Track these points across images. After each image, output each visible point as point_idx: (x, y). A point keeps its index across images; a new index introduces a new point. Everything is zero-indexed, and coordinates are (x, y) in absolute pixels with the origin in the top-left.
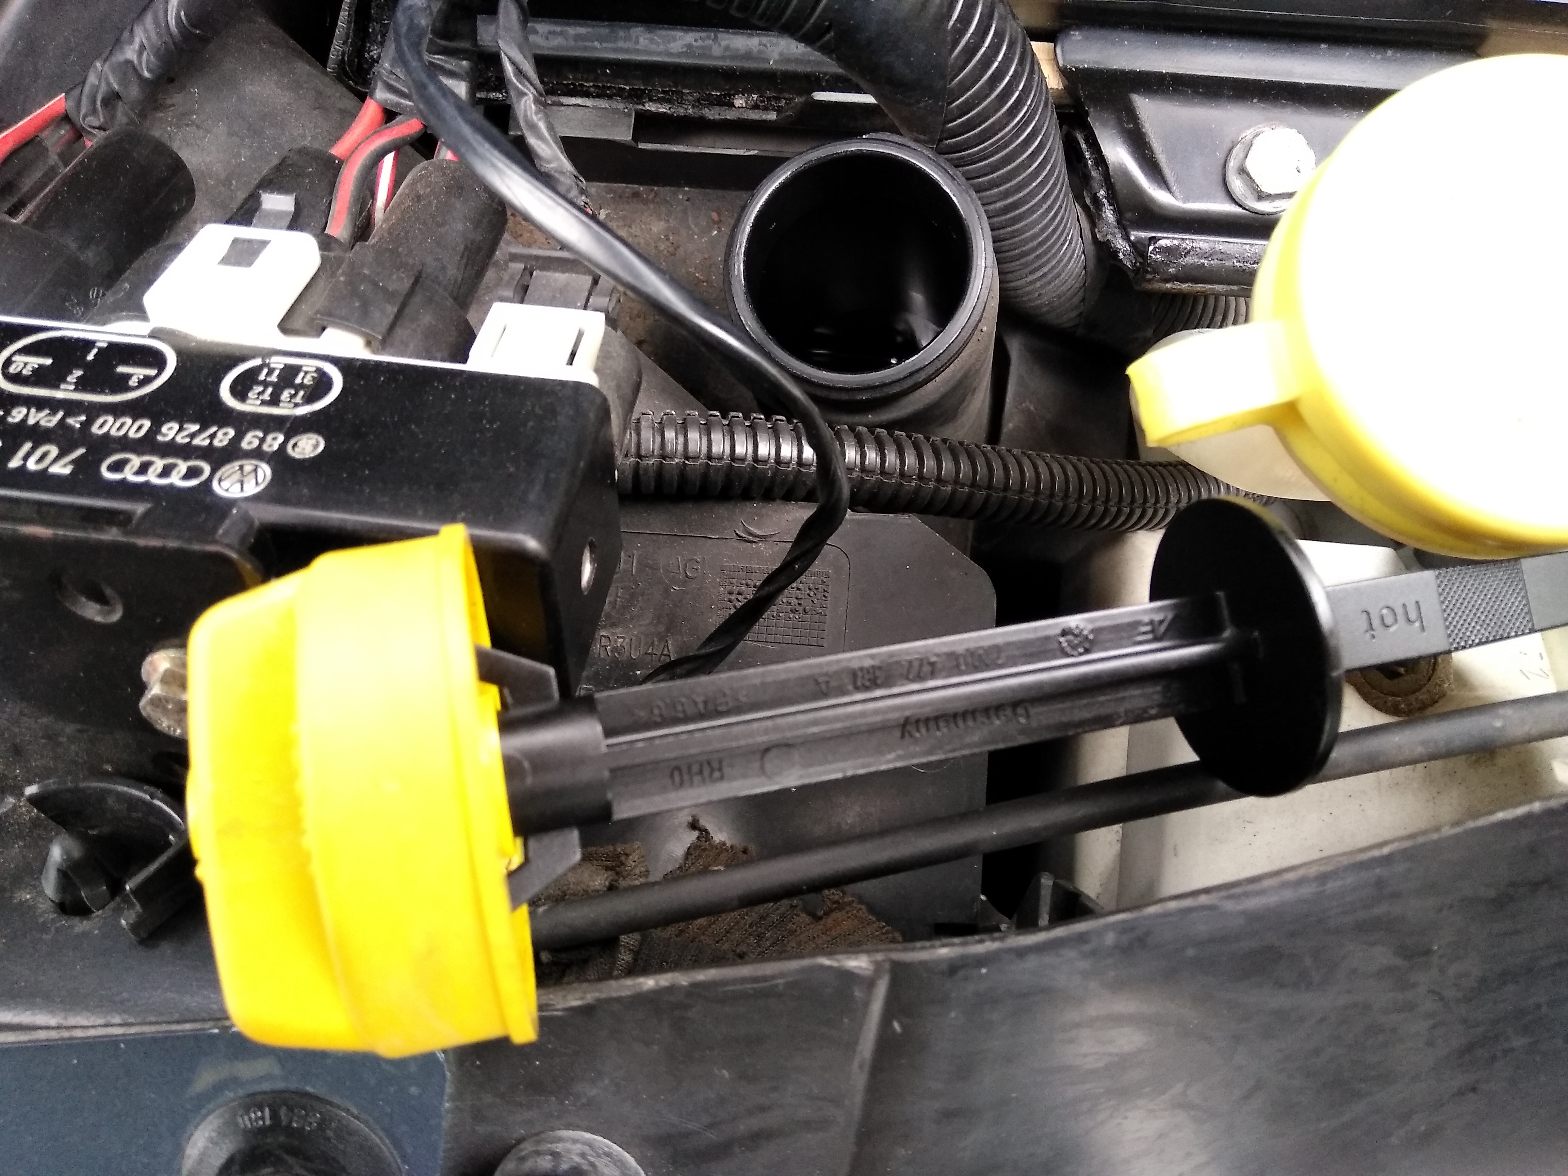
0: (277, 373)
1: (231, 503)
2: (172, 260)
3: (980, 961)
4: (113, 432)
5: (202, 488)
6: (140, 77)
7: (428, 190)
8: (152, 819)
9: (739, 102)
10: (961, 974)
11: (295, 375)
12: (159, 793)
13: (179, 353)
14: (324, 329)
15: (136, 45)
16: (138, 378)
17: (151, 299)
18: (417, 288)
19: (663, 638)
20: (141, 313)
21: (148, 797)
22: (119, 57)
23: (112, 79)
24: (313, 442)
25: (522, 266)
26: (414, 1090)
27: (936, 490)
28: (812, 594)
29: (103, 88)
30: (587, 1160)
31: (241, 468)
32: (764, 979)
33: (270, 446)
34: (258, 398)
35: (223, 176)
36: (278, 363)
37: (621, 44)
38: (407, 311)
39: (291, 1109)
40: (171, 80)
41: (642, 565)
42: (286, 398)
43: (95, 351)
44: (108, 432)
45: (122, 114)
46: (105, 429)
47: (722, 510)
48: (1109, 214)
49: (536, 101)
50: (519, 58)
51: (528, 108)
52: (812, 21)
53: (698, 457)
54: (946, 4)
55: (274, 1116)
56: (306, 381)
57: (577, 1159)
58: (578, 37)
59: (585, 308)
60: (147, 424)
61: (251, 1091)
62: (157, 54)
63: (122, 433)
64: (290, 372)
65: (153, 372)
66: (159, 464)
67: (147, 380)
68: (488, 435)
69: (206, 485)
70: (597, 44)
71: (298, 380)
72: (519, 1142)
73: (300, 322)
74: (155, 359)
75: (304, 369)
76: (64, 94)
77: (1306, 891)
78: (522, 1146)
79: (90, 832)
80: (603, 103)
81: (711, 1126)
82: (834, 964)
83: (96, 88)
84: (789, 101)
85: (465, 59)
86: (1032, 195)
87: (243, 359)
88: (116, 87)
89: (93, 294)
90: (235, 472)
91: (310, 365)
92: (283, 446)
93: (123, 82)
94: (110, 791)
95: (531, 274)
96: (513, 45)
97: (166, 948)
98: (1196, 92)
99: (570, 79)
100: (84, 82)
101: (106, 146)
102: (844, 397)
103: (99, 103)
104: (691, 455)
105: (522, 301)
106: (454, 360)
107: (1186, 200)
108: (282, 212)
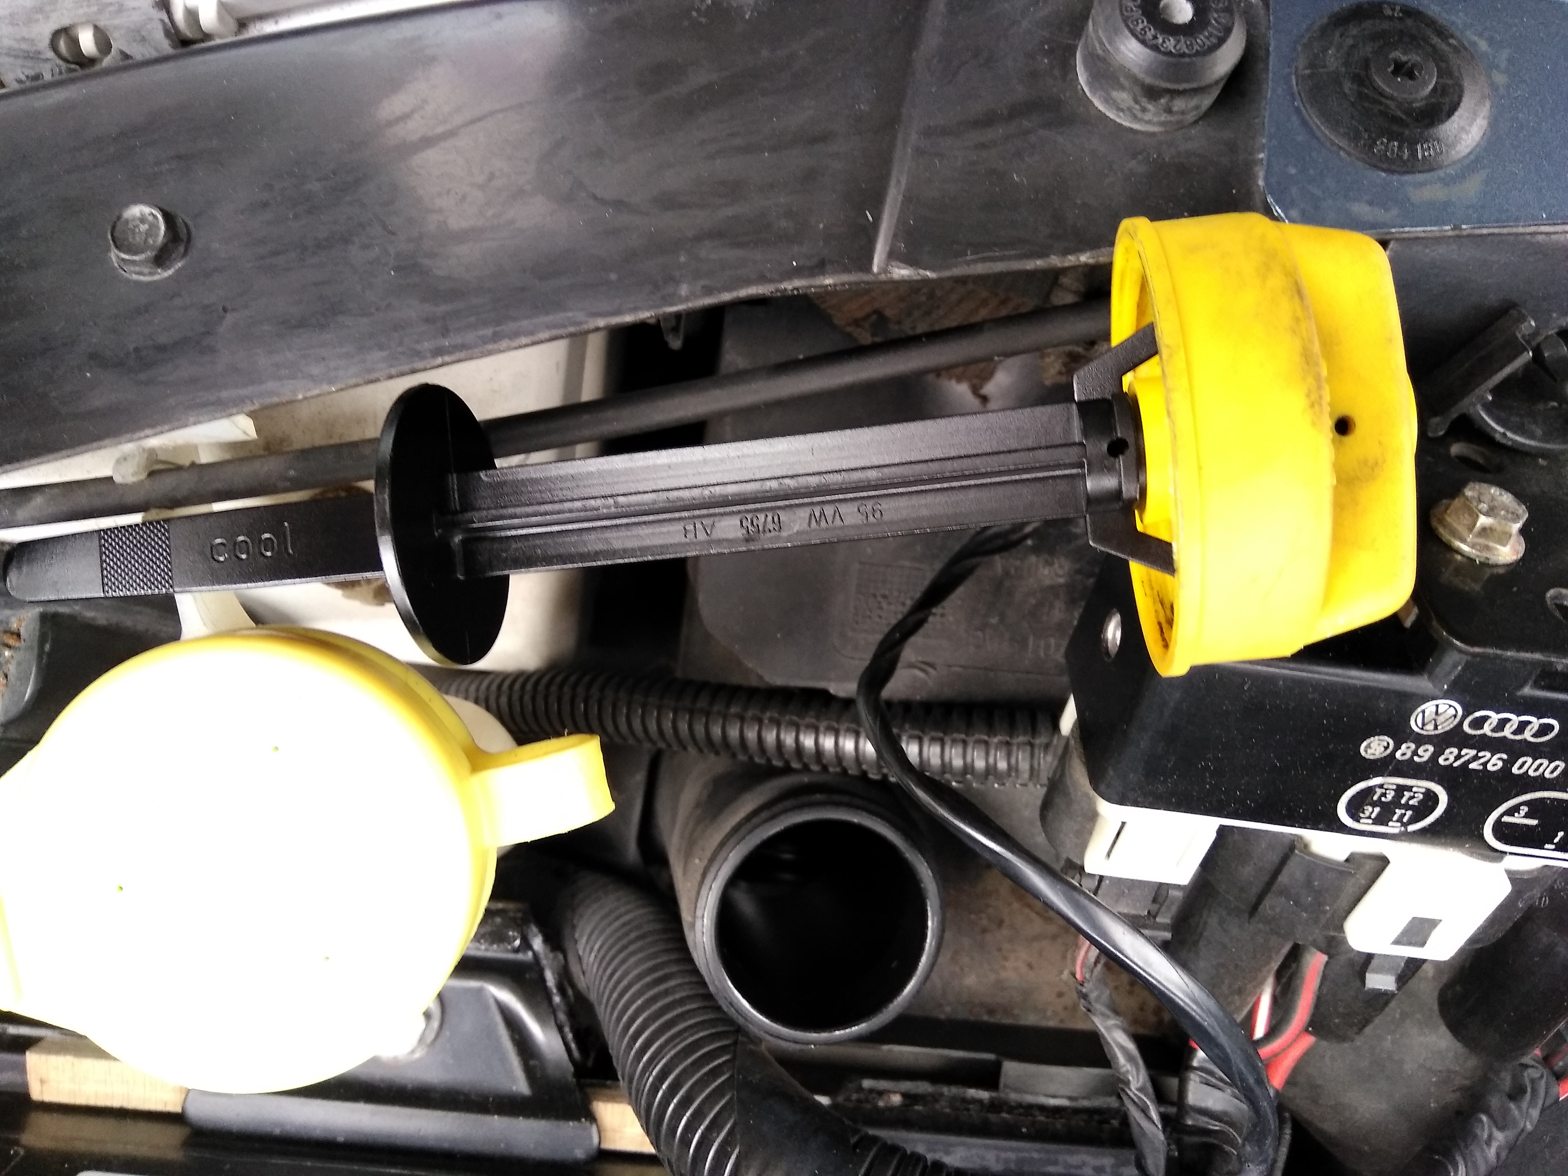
0: (1395, 818)
1: (1446, 695)
2: (1478, 929)
3: (798, 272)
4: (1545, 762)
5: (1472, 710)
6: (1491, 1116)
7: (1229, 1000)
8: (1503, 415)
9: (896, 1099)
10: (814, 261)
11: (1379, 815)
12: (1498, 437)
13: (1481, 837)
14: (1347, 860)
15: (1495, 1145)
16: (1519, 813)
17: (1505, 889)
18: (1254, 900)
19: (1007, 573)
20: (1514, 877)
21: (1509, 434)
22: (1511, 1134)
23: (1516, 1113)
24: (1369, 751)
25: (1158, 920)
26: (1293, 171)
27: (745, 709)
28: (868, 613)
29: (1525, 1105)
30: (1140, 105)
31: (1436, 727)
32: (984, 260)
33: (1408, 748)
34: (1415, 793)
35: (1408, 1021)
36: (1393, 828)
37: (1012, 1156)
38: (1266, 878)
39: (1400, 157)
40: (1459, 1113)
41: (1024, 643)
42: (1390, 794)
43: (1556, 840)
44: (1550, 762)
45: (1506, 1080)
46: (1553, 765)
47: (948, 693)
48: (550, 979)
49: (1127, 1083)
50: (1145, 1124)
51: (1136, 1077)
52: (872, 1154)
53: (975, 743)
54: (743, 1170)
55: (1414, 153)
56: (1370, 809)
57: (1150, 107)
58: (1056, 1163)
59: (1101, 878)
60: (1515, 770)
61: (1432, 174)
62: (1475, 1136)
63: (1538, 762)
64: (1381, 820)
65: (1506, 819)
66: (1507, 732)
67: (1511, 812)
68: (1210, 756)
69: (1467, 713)
70: (1035, 1155)
71: (1377, 810)
72: (1196, 122)
73: (1367, 867)
74: (1504, 832)
75: (1370, 821)
76: (1560, 1099)
77: (512, 326)
78: (1194, 119)
79: (1555, 404)
80: (1030, 1099)
81: (1027, 132)
82: (922, 272)
83: (1532, 1103)
84: (848, 1099)
85: (1189, 1126)
86: (640, 993)
87: (1423, 831)
88: (1512, 1106)
89: (1545, 901)
90: (1442, 723)
91: (1365, 825)
92: (1397, 747)
93: (1506, 1112)
94: (1540, 440)
95: (1149, 912)
96: (1150, 1136)
97: (1493, 299)
98: (467, 1095)
99: (1059, 1124)
100: (1543, 1111)
101: (1524, 1049)
102: (836, 798)
103: (1529, 1090)
104: (983, 747)
105: (1161, 885)
106: (1232, 828)
107: (480, 990)
108: (1377, 973)
